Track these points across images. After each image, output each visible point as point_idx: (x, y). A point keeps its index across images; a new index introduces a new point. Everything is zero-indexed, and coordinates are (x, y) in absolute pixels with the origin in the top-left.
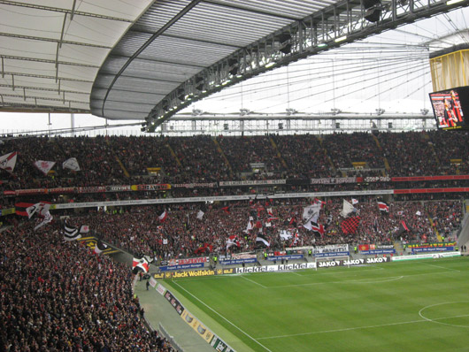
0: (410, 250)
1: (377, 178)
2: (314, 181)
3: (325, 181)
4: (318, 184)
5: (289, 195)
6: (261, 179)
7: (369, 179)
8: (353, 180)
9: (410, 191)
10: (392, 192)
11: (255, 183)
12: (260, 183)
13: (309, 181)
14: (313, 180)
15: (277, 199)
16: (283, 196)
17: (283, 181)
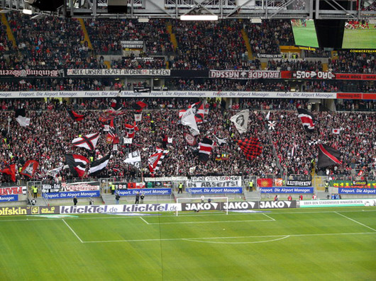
0: (336, 190)
1: (313, 74)
2: (215, 73)
3: (232, 74)
4: (220, 79)
5: (173, 94)
6: (132, 68)
7: (301, 74)
8: (275, 74)
9: (362, 96)
10: (334, 96)
11: (122, 72)
12: (130, 73)
13: (207, 73)
14: (213, 71)
15: (156, 99)
16: (165, 94)
17: (166, 72)
